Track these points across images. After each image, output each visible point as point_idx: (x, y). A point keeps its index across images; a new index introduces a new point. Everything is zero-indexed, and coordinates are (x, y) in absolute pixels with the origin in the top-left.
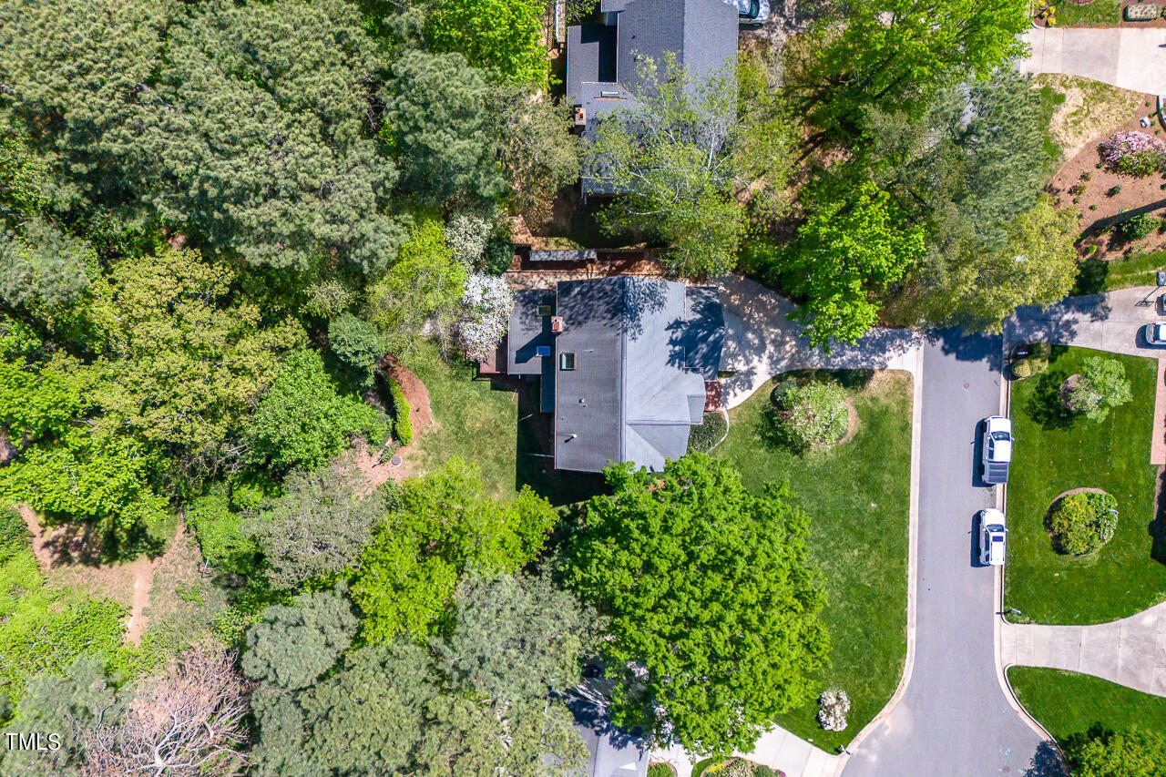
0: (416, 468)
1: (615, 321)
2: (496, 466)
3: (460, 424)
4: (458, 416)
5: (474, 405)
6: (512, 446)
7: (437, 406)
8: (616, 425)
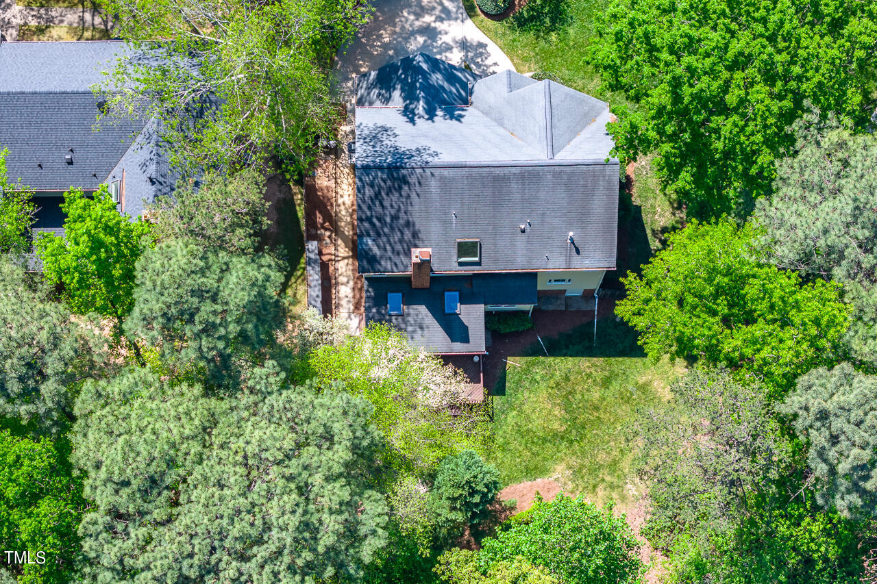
0: (623, 498)
1: (413, 180)
2: (615, 386)
3: (556, 437)
4: (545, 440)
5: (528, 419)
6: (585, 363)
7: (533, 471)
8: (555, 175)
